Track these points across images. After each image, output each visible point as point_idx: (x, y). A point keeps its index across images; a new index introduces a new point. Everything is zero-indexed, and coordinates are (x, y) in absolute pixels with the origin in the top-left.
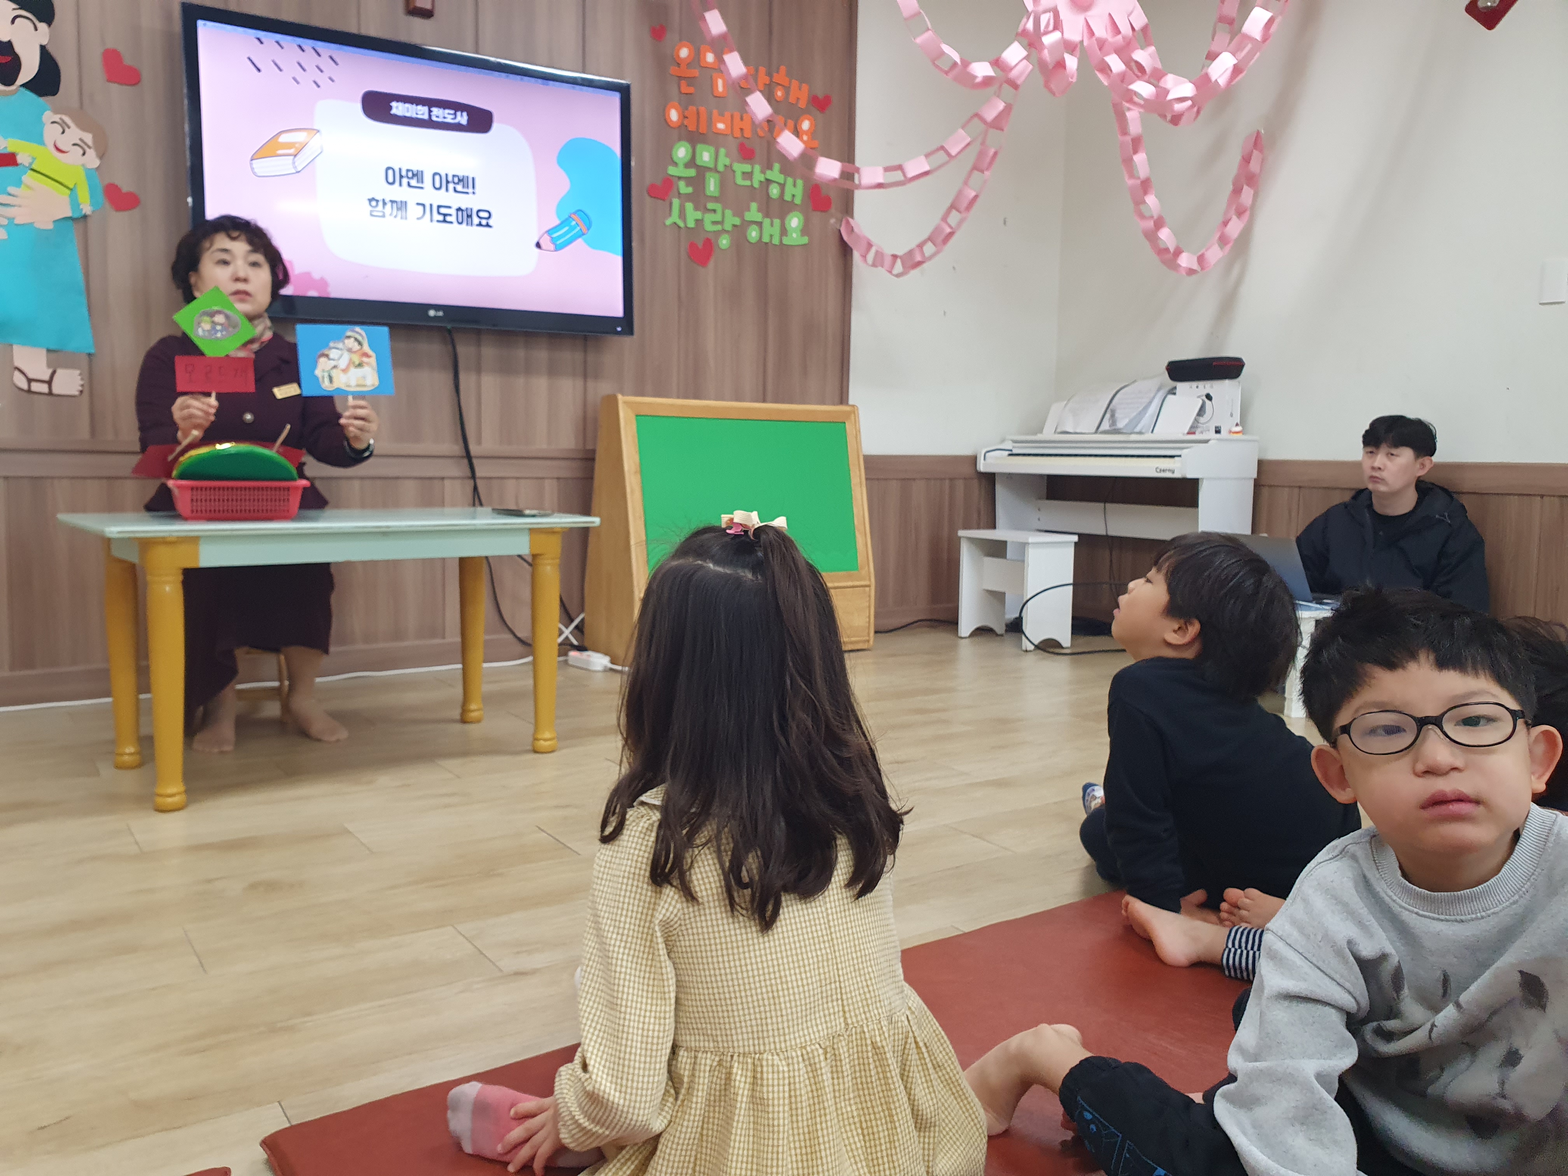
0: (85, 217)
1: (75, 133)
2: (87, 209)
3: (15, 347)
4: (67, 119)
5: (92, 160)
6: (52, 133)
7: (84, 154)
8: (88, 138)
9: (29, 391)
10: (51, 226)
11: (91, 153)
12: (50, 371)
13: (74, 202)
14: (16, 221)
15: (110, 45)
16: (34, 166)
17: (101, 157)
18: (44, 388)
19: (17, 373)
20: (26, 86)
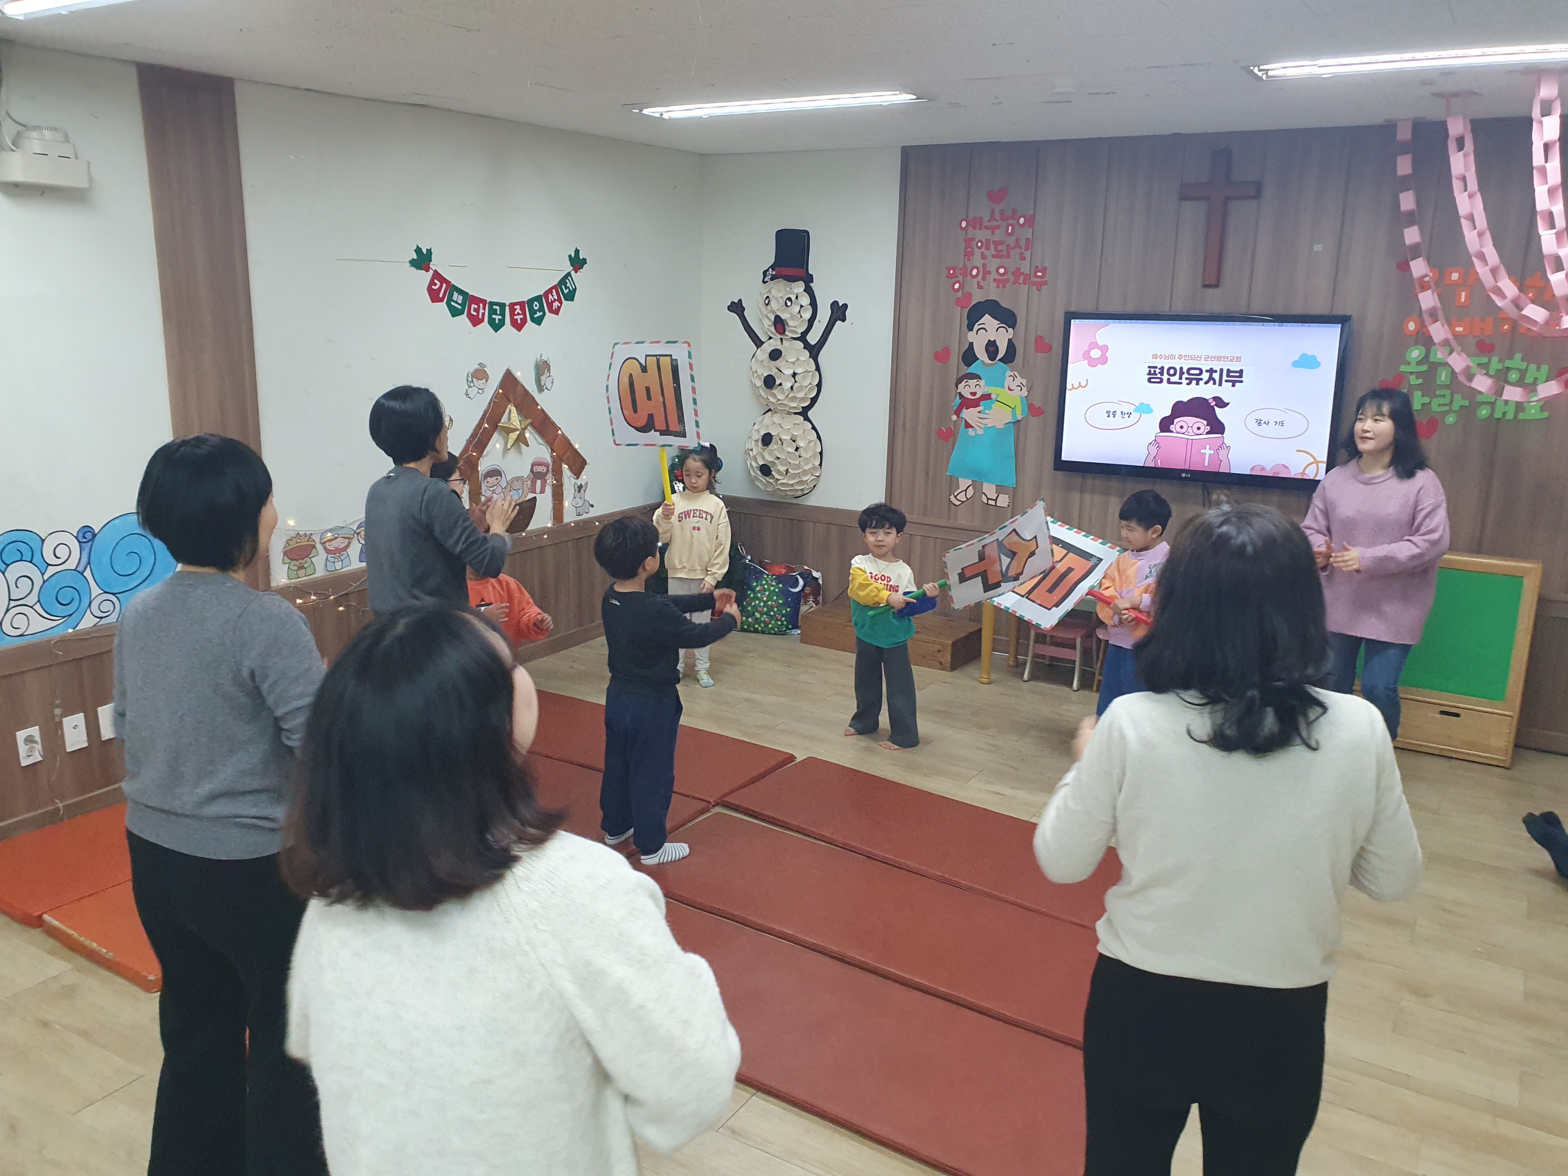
0: (1019, 421)
1: (1019, 380)
2: (1019, 417)
3: (984, 484)
4: (1016, 373)
5: (1025, 393)
6: (1008, 381)
7: (1021, 390)
8: (1024, 382)
9: (987, 504)
10: (1003, 426)
11: (1024, 389)
12: (997, 495)
13: (1014, 414)
14: (988, 426)
15: (1040, 334)
16: (998, 399)
17: (1028, 391)
18: (993, 503)
19: (983, 495)
20: (999, 360)
